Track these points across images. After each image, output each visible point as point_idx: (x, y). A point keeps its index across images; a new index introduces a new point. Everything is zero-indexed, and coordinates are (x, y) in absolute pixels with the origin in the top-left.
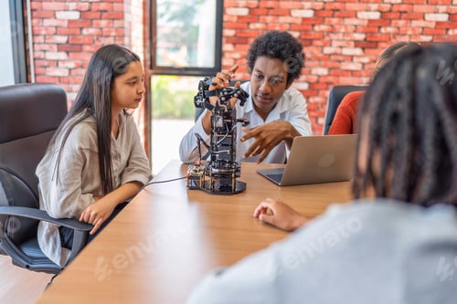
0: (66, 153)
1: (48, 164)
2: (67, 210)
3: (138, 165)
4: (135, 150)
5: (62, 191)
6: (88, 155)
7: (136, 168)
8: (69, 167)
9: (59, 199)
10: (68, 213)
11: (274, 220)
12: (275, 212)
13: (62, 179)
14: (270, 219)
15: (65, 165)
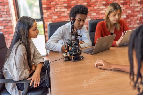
0: (18, 57)
1: (9, 62)
2: (22, 77)
3: (38, 56)
4: (36, 51)
5: (19, 71)
6: (25, 55)
7: (38, 57)
8: (20, 62)
9: (18, 74)
10: (22, 78)
11: (104, 68)
12: (103, 65)
13: (18, 67)
14: (102, 67)
15: (18, 61)
